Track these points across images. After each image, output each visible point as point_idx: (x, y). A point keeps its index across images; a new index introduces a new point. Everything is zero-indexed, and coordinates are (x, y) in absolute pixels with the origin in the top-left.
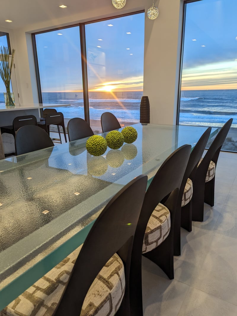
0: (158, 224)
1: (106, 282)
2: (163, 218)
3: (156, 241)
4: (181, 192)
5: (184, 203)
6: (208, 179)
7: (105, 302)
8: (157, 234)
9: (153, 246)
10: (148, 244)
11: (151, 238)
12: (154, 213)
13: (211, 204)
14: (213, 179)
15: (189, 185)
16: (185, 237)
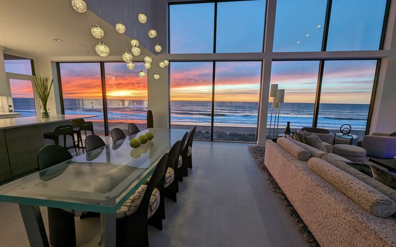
0: (170, 175)
1: (154, 195)
2: (171, 172)
3: (169, 182)
4: (177, 161)
5: (179, 167)
6: (188, 155)
7: (155, 201)
8: (169, 179)
9: (168, 185)
10: (166, 183)
11: (167, 181)
12: (168, 171)
13: (191, 168)
14: (191, 155)
15: (180, 158)
16: (180, 184)
